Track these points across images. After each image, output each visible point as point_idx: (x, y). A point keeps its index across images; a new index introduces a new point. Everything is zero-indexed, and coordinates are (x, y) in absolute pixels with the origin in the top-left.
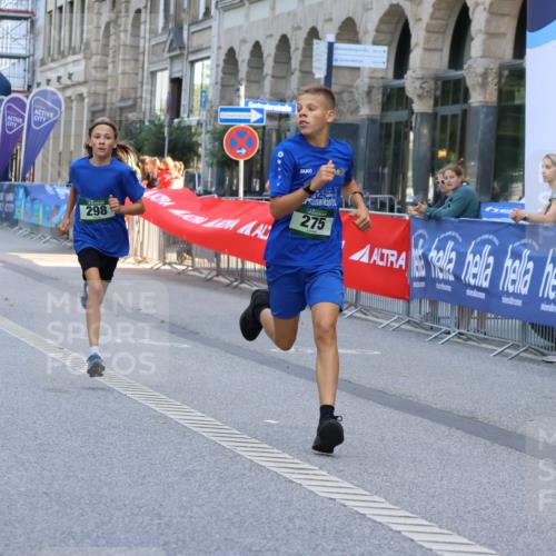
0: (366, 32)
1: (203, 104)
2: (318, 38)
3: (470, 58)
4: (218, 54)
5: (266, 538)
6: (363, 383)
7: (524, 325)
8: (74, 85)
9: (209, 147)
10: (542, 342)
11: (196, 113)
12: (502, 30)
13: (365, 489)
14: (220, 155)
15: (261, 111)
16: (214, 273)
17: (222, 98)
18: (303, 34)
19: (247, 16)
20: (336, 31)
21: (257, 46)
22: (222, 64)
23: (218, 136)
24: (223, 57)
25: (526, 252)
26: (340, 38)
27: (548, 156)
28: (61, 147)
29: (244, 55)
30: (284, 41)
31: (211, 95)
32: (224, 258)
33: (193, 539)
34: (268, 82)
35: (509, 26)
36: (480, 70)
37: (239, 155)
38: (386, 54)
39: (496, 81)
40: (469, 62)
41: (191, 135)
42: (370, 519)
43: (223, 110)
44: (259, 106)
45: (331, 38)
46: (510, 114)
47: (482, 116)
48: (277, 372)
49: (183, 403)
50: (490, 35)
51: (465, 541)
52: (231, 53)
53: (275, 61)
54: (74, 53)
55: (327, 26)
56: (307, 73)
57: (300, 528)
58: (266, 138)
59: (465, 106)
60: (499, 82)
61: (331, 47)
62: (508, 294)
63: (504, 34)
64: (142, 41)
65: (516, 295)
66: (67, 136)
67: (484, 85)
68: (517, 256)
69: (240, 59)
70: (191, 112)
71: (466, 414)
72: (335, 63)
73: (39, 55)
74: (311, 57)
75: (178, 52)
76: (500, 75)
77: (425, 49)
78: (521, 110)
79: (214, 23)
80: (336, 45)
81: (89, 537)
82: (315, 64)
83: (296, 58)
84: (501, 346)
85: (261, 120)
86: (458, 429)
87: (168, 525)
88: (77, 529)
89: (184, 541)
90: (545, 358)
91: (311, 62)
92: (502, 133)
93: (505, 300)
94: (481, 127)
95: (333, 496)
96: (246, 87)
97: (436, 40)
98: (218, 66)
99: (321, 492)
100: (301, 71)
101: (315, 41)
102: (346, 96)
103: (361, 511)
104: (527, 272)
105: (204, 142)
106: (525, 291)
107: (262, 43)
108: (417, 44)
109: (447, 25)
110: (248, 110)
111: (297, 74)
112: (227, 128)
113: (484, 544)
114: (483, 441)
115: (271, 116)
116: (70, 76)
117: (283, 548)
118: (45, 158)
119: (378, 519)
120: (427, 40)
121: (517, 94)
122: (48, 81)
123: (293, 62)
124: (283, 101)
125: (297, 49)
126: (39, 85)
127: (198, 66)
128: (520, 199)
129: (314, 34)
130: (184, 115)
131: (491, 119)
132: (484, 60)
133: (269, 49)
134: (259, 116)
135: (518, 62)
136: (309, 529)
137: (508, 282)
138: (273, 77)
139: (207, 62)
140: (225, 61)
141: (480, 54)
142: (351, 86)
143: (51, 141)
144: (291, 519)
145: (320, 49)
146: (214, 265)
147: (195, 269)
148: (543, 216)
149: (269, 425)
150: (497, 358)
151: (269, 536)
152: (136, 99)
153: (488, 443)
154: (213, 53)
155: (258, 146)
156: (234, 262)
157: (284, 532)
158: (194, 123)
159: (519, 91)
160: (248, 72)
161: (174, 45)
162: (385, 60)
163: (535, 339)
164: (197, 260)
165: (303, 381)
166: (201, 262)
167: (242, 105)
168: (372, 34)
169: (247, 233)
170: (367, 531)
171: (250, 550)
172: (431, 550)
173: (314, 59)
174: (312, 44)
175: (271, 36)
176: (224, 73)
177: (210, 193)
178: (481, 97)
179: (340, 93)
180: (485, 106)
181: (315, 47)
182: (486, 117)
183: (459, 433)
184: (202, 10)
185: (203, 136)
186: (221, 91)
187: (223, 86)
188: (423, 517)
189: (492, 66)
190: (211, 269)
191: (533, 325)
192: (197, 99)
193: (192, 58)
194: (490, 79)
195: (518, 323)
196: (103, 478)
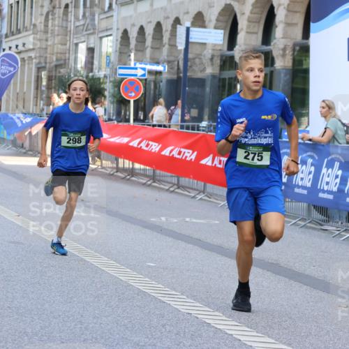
0: (210, 21)
1: (108, 64)
2: (180, 24)
3: (275, 39)
4: (117, 33)
5: (148, 337)
6: (208, 241)
7: (309, 206)
8: (26, 51)
9: (112, 91)
10: (320, 217)
11: (104, 69)
12: (295, 21)
13: (209, 307)
14: (118, 96)
15: (144, 69)
16: (115, 170)
17: (120, 61)
18: (171, 21)
19: (135, 9)
20: (192, 20)
21: (142, 29)
22: (119, 39)
23: (117, 84)
24: (120, 35)
25: (310, 161)
26: (194, 24)
27: (324, 101)
28: (18, 90)
29: (133, 34)
30: (159, 25)
31: (113, 58)
32: (121, 161)
33: (102, 338)
34: (148, 51)
35: (299, 19)
36: (282, 46)
37: (131, 97)
38: (222, 35)
39: (291, 53)
40: (275, 41)
41: (100, 84)
42: (213, 327)
43: (120, 68)
44: (143, 66)
45: (188, 24)
46: (300, 74)
47: (282, 75)
48: (155, 233)
49: (96, 252)
50: (288, 24)
51: (273, 341)
52: (125, 32)
53: (153, 38)
54: (26, 31)
55: (186, 17)
56: (173, 46)
57: (169, 331)
58: (147, 86)
59: (272, 69)
60: (293, 54)
61: (188, 30)
62: (299, 187)
63: (296, 24)
64: (69, 23)
65: (304, 187)
66: (22, 83)
67: (284, 56)
68: (304, 163)
69: (131, 37)
70: (100, 69)
71: (273, 261)
72: (190, 40)
73: (4, 31)
74: (176, 36)
75: (92, 31)
76: (294, 50)
77: (247, 32)
78: (307, 71)
79: (115, 14)
80: (191, 29)
81: (37, 335)
82: (178, 40)
83: (166, 36)
84: (295, 219)
85: (144, 75)
86: (268, 271)
87: (86, 329)
88: (29, 330)
89: (96, 339)
90: (323, 228)
91: (176, 39)
92: (295, 86)
93: (297, 190)
94: (282, 82)
95: (190, 312)
96: (135, 54)
97: (254, 27)
98: (117, 40)
99: (183, 309)
100: (170, 45)
101: (178, 26)
102: (197, 60)
103: (208, 321)
104: (310, 173)
105: (109, 88)
106: (309, 185)
107: (144, 26)
108: (242, 29)
109: (261, 18)
110: (136, 69)
111: (167, 46)
112: (123, 79)
113: (284, 343)
114: (283, 278)
115: (150, 72)
116: (24, 44)
117: (159, 344)
118: (8, 96)
119: (218, 327)
120: (248, 27)
121: (304, 62)
122: (10, 48)
123: (164, 38)
124: (158, 63)
125: (167, 31)
126: (4, 50)
127: (105, 40)
128: (306, 127)
129: (177, 21)
130: (96, 71)
131: (288, 77)
132: (283, 40)
133: (149, 31)
134: (143, 72)
135: (305, 41)
136: (175, 332)
137: (299, 179)
138: (152, 48)
139: (110, 38)
140: (122, 37)
141: (281, 36)
142: (201, 55)
143: (11, 86)
144: (163, 326)
145: (181, 31)
146: (115, 165)
147: (103, 168)
148: (321, 138)
149: (149, 266)
150: (293, 227)
151: (150, 336)
152: (65, 60)
153: (287, 280)
154: (114, 32)
155: (142, 92)
156: (127, 164)
157: (159, 333)
158: (102, 76)
159: (306, 60)
160: (136, 45)
161: (90, 27)
162: (222, 38)
163: (316, 215)
164: (104, 162)
165: (171, 239)
166: (107, 163)
167: (132, 65)
168: (214, 22)
169: (136, 145)
170: (211, 334)
171: (138, 345)
172: (251, 346)
173: (178, 37)
174: (176, 28)
175: (150, 22)
176: (121, 45)
177: (112, 120)
178: (282, 63)
179: (194, 59)
180: (285, 68)
181: (178, 30)
182: (285, 75)
183: (269, 273)
184: (107, 5)
185: (108, 84)
186: (119, 56)
187: (120, 53)
188: (246, 326)
189: (289, 44)
190: (112, 168)
191: (315, 207)
192: (104, 61)
193: (101, 35)
194: (287, 52)
195: (305, 205)
196: (45, 298)
